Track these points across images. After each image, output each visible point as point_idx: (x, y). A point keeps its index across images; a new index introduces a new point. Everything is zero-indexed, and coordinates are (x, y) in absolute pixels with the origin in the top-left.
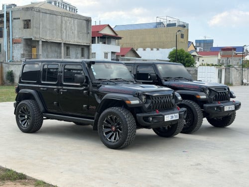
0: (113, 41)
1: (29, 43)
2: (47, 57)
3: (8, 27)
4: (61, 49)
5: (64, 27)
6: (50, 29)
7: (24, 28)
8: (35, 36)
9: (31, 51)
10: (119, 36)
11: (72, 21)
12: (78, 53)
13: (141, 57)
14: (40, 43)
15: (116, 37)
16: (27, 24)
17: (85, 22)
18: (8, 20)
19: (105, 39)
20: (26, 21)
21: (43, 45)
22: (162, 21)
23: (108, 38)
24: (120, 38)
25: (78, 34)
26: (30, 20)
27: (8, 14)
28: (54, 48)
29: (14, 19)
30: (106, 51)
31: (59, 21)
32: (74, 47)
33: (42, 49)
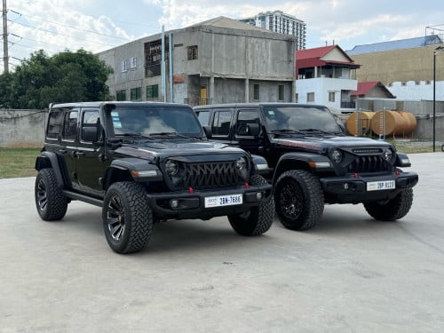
0: (345, 73)
1: (196, 82)
2: (223, 102)
3: (167, 58)
4: (244, 89)
5: (249, 54)
6: (227, 59)
7: (189, 59)
8: (204, 70)
9: (199, 94)
10: (356, 63)
11: (264, 44)
12: (272, 95)
13: (395, 97)
14: (212, 81)
15: (350, 66)
16: (193, 53)
17: (285, 43)
18: (167, 49)
19: (331, 69)
20: (190, 47)
21: (216, 84)
22: (436, 33)
23: (336, 68)
24: (357, 67)
25: (273, 63)
26: (196, 46)
27: (166, 38)
28: (234, 88)
29: (176, 46)
30: (332, 90)
31: (242, 45)
32: (265, 84)
33: (215, 90)
